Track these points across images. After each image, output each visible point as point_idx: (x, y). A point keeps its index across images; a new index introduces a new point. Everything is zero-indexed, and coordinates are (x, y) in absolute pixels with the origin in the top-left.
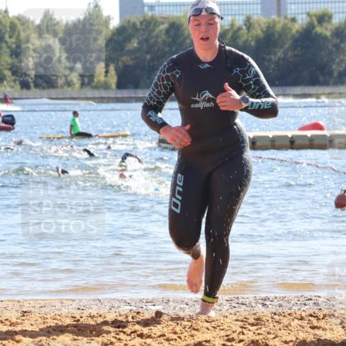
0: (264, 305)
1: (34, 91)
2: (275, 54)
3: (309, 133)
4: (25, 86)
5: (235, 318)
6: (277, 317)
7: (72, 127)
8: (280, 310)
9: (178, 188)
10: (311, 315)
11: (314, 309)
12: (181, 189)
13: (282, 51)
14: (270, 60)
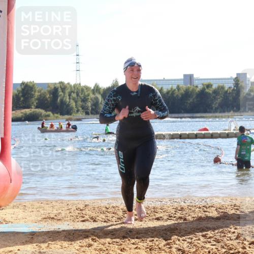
0: (184, 202)
1: (91, 116)
2: (189, 100)
3: (203, 132)
4: (87, 113)
5: (172, 207)
6: (189, 207)
7: (106, 130)
8: (191, 204)
9: (121, 160)
10: (204, 206)
11: (205, 204)
12: (123, 160)
13: (192, 99)
14: (187, 103)
